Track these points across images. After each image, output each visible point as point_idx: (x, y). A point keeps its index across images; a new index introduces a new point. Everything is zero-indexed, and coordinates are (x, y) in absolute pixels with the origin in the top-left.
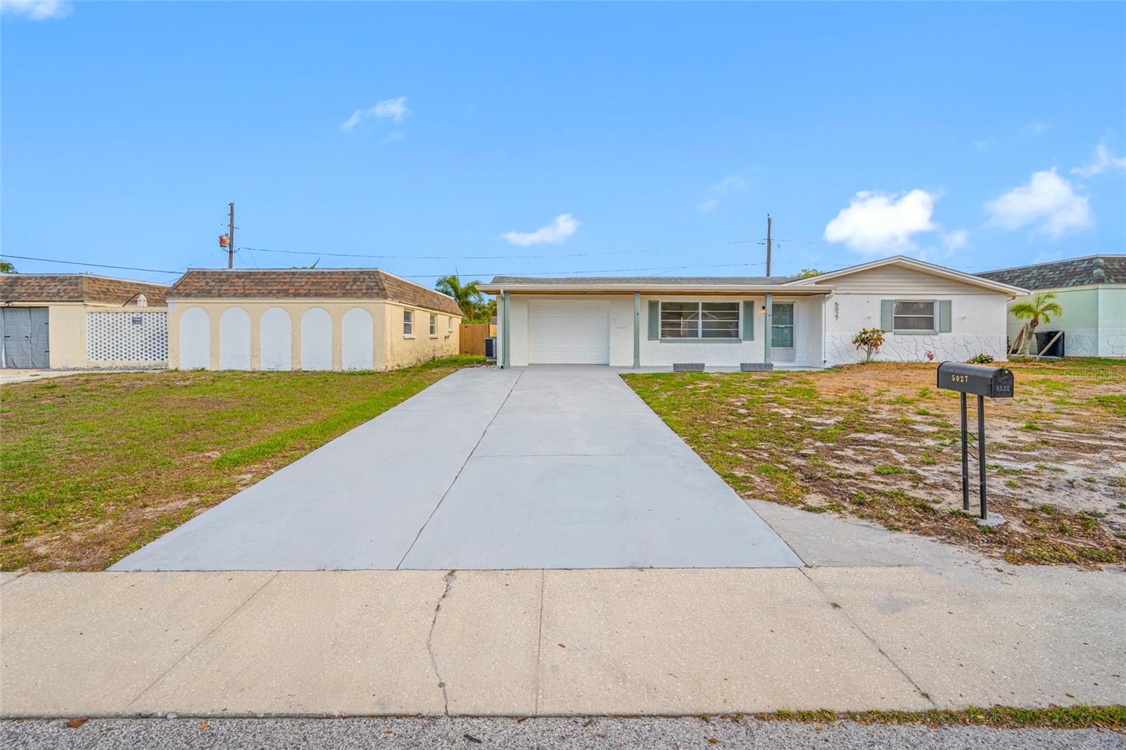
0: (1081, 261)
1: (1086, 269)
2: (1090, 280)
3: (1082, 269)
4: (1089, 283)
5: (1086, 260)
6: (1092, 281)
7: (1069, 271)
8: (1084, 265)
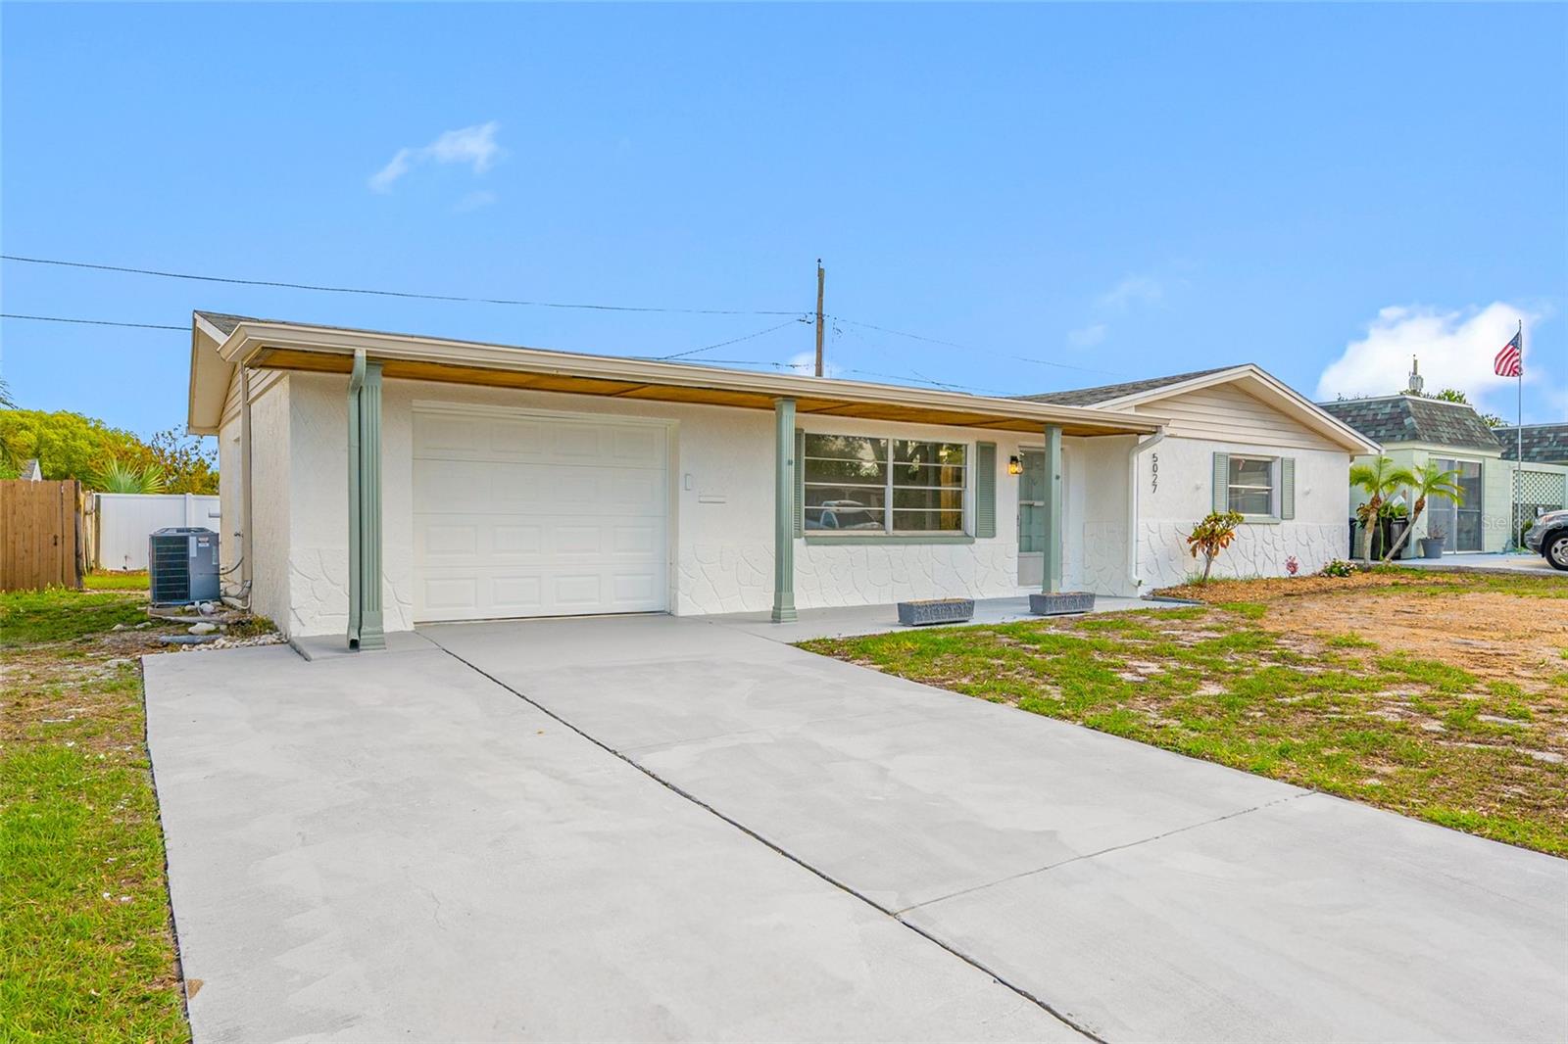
0: (1382, 402)
1: (1391, 417)
2: (1403, 435)
3: (1387, 417)
4: (1402, 440)
5: (1388, 401)
6: (1406, 437)
7: (1367, 418)
8: (1388, 410)
